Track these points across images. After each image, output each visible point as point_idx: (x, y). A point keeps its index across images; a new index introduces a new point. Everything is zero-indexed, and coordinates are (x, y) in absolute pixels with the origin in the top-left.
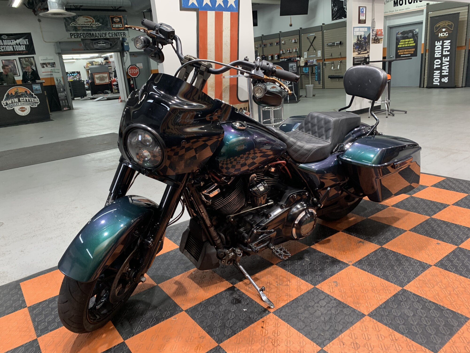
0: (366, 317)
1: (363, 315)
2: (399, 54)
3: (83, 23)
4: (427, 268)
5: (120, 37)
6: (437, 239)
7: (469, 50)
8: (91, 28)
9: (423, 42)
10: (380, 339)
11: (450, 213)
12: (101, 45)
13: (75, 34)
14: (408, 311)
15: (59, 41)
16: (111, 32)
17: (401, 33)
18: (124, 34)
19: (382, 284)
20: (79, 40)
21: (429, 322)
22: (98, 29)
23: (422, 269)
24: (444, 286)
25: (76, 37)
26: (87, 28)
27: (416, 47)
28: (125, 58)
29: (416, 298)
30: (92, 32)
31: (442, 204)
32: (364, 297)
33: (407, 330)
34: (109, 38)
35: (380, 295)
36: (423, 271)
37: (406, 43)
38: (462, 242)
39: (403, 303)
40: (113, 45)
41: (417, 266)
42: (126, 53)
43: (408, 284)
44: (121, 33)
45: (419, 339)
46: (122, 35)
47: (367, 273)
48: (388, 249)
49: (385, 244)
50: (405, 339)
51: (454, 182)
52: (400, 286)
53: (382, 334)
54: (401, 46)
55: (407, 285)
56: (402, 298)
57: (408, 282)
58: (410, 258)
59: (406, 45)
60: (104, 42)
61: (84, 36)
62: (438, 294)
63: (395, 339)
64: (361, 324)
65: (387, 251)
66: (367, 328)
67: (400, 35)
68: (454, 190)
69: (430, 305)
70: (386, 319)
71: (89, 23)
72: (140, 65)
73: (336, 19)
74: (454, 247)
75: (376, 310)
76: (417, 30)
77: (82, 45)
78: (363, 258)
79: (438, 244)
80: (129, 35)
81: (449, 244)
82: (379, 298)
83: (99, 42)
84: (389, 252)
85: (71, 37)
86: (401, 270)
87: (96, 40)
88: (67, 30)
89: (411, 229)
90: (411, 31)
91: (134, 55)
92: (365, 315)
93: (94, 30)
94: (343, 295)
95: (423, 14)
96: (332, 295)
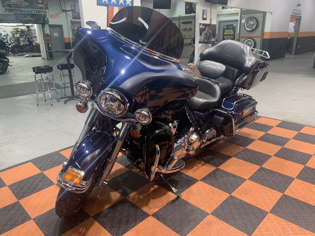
2: (225, 38)
3: (15, 2)
5: (43, 13)
6: (236, 144)
7: (264, 39)
8: (21, 6)
9: (238, 32)
12: (28, 18)
13: (9, 10)
16: (36, 10)
17: (226, 26)
18: (46, 12)
20: (13, 14)
21: (228, 182)
22: (27, 7)
25: (10, 11)
26: (18, 6)
27: (234, 35)
28: (45, 29)
29: (223, 172)
30: (22, 9)
33: (218, 186)
34: (34, 13)
36: (228, 159)
37: (229, 32)
38: (248, 145)
40: (37, 19)
42: (46, 25)
43: (220, 166)
44: (43, 11)
45: (223, 189)
46: (44, 13)
52: (216, 167)
53: (206, 188)
54: (226, 34)
59: (229, 33)
60: (30, 17)
61: (16, 11)
62: (234, 170)
63: (212, 190)
64: (197, 184)
66: (199, 186)
67: (225, 27)
69: (229, 175)
70: (209, 181)
71: (19, 2)
72: (56, 34)
73: (188, 14)
74: (243, 148)
75: (204, 178)
76: (235, 25)
77: (14, 17)
80: (49, 13)
81: (241, 147)
83: (27, 16)
85: (6, 12)
87: (25, 15)
88: (3, 6)
90: (232, 25)
91: (52, 26)
92: (199, 180)
93: (23, 8)
95: (238, 15)
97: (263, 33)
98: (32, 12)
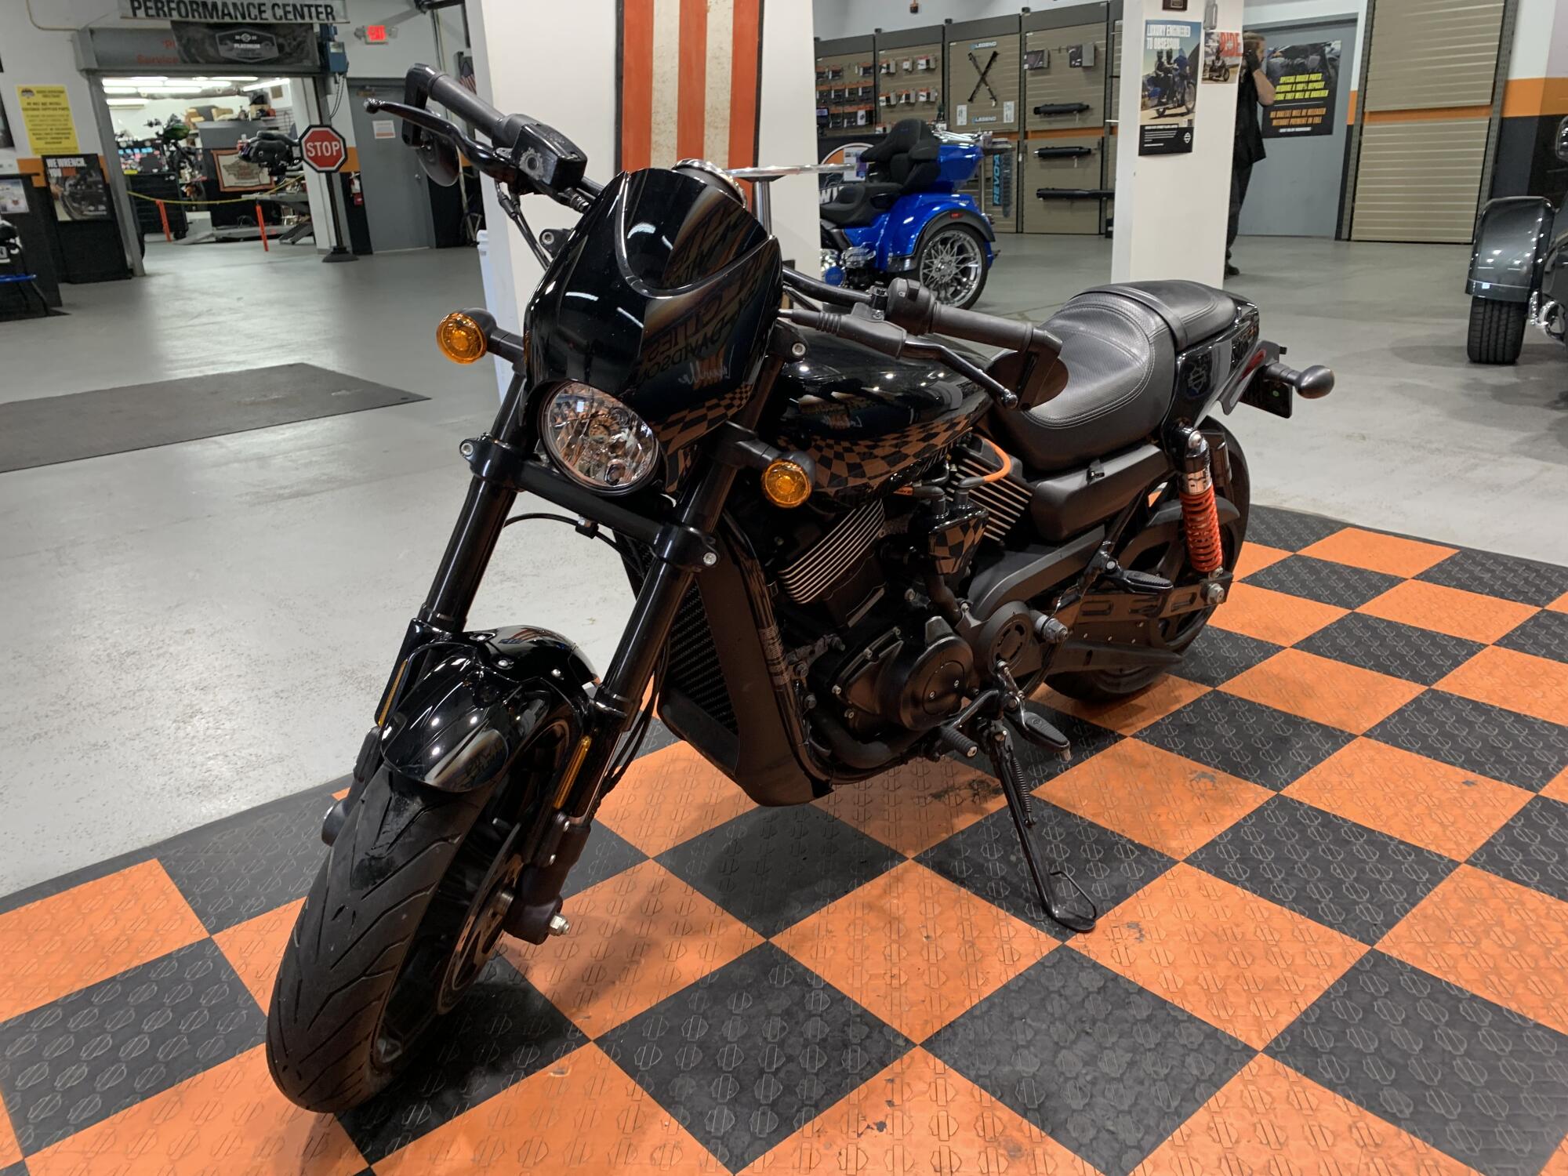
0: (1258, 1057)
1: (1249, 1052)
2: (1275, 123)
4: (1443, 871)
5: (315, 20)
6: (1462, 767)
7: (1503, 120)
9: (1355, 86)
10: (1321, 1141)
11: (1490, 674)
12: (243, 46)
13: (149, 4)
14: (1404, 1035)
15: (92, 26)
18: (330, 12)
19: (1297, 933)
20: (166, 24)
21: (1482, 1075)
23: (1427, 875)
24: (1513, 938)
25: (152, 12)
27: (1329, 103)
28: (331, 99)
29: (1425, 986)
31: (1460, 642)
32: (1241, 980)
33: (1408, 1106)
34: (272, 20)
35: (1296, 973)
36: (1433, 883)
37: (1300, 87)
38: (1549, 776)
39: (1380, 1003)
40: (287, 50)
41: (1411, 866)
42: (336, 82)
43: (1390, 933)
44: (317, 7)
45: (1455, 1139)
46: (323, 16)
47: (1239, 889)
48: (1301, 803)
49: (1288, 784)
50: (1410, 1144)
51: (1489, 563)
52: (1362, 940)
53: (1323, 1123)
55: (1386, 937)
56: (1374, 984)
57: (1390, 925)
58: (1380, 833)
59: (1298, 96)
60: (254, 38)
61: (184, 12)
62: (1496, 970)
63: (1371, 1142)
64: (1245, 1086)
65: (1299, 810)
66: (1267, 1100)
68: (1493, 593)
69: (1475, 1011)
70: (1330, 1062)
72: (385, 128)
74: (1526, 796)
75: (1289, 1029)
76: (1337, 45)
77: (176, 44)
78: (1220, 836)
79: (1467, 783)
81: (1505, 785)
82: (1294, 987)
83: (237, 37)
84: (1307, 814)
85: (135, 14)
86: (1356, 880)
87: (227, 30)
89: (1370, 730)
90: (1318, 48)
91: (363, 88)
92: (1256, 1052)
94: (1168, 974)
96: (1129, 975)
97: (1500, 84)
98: (261, 12)
